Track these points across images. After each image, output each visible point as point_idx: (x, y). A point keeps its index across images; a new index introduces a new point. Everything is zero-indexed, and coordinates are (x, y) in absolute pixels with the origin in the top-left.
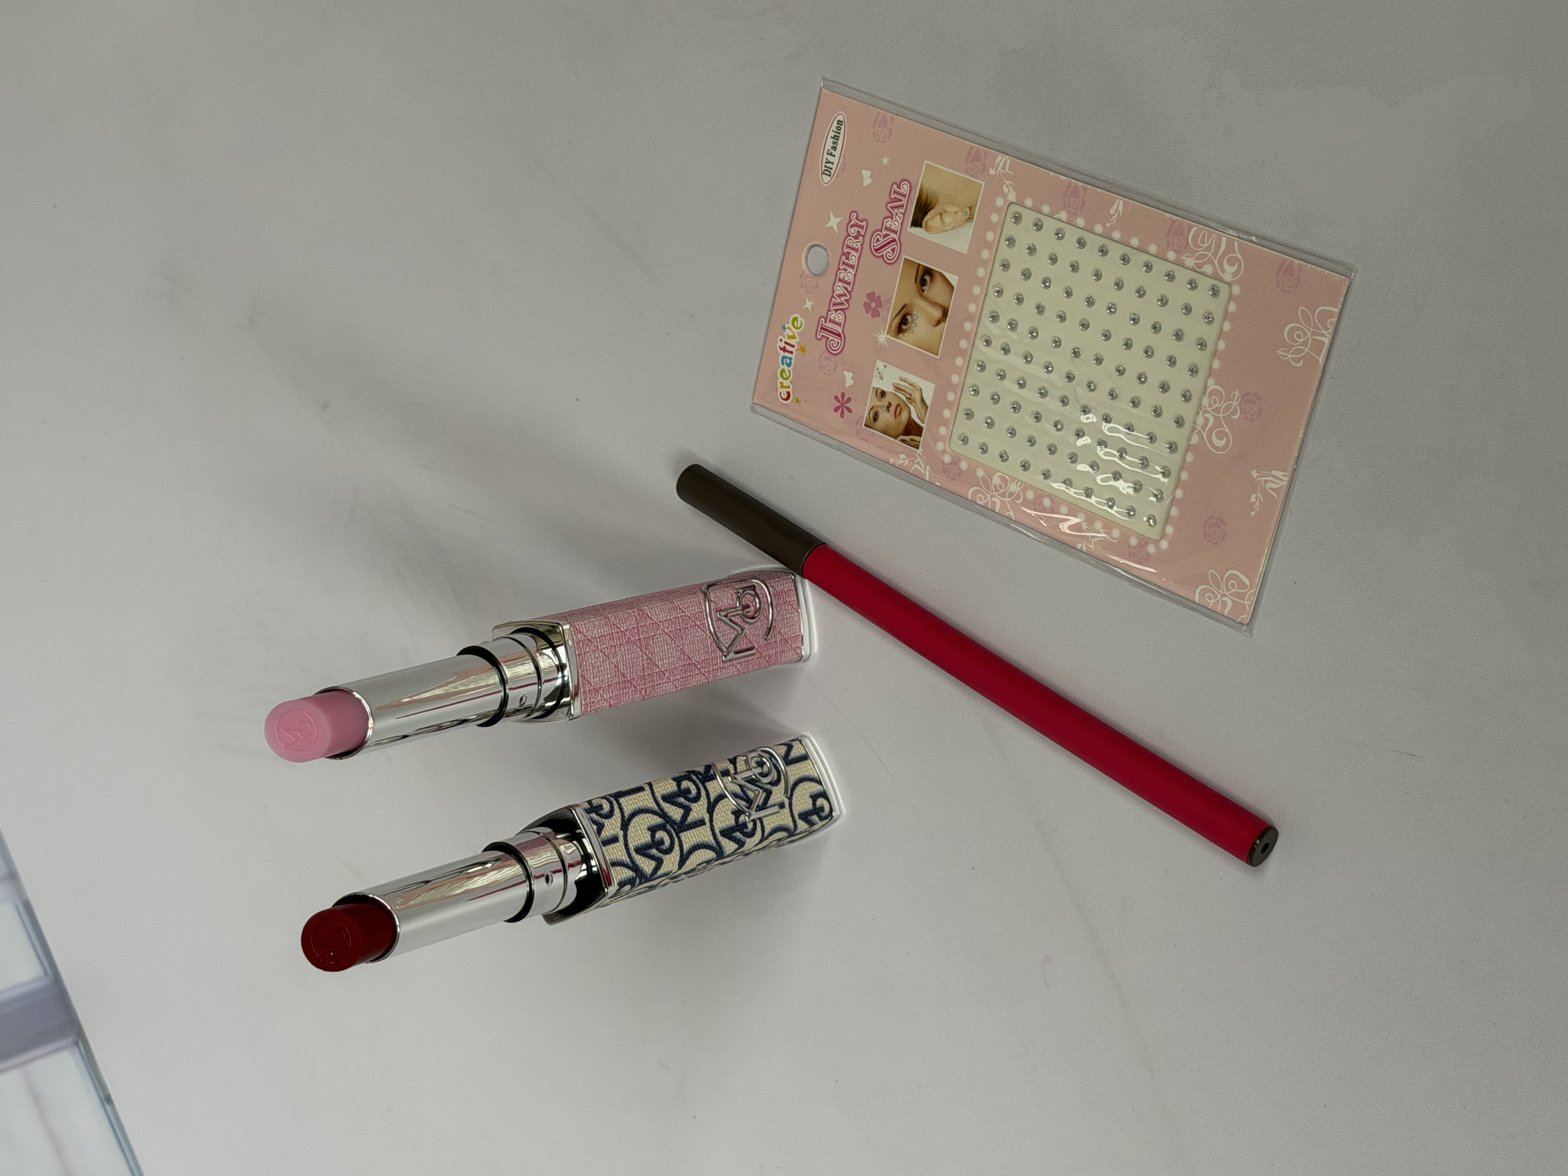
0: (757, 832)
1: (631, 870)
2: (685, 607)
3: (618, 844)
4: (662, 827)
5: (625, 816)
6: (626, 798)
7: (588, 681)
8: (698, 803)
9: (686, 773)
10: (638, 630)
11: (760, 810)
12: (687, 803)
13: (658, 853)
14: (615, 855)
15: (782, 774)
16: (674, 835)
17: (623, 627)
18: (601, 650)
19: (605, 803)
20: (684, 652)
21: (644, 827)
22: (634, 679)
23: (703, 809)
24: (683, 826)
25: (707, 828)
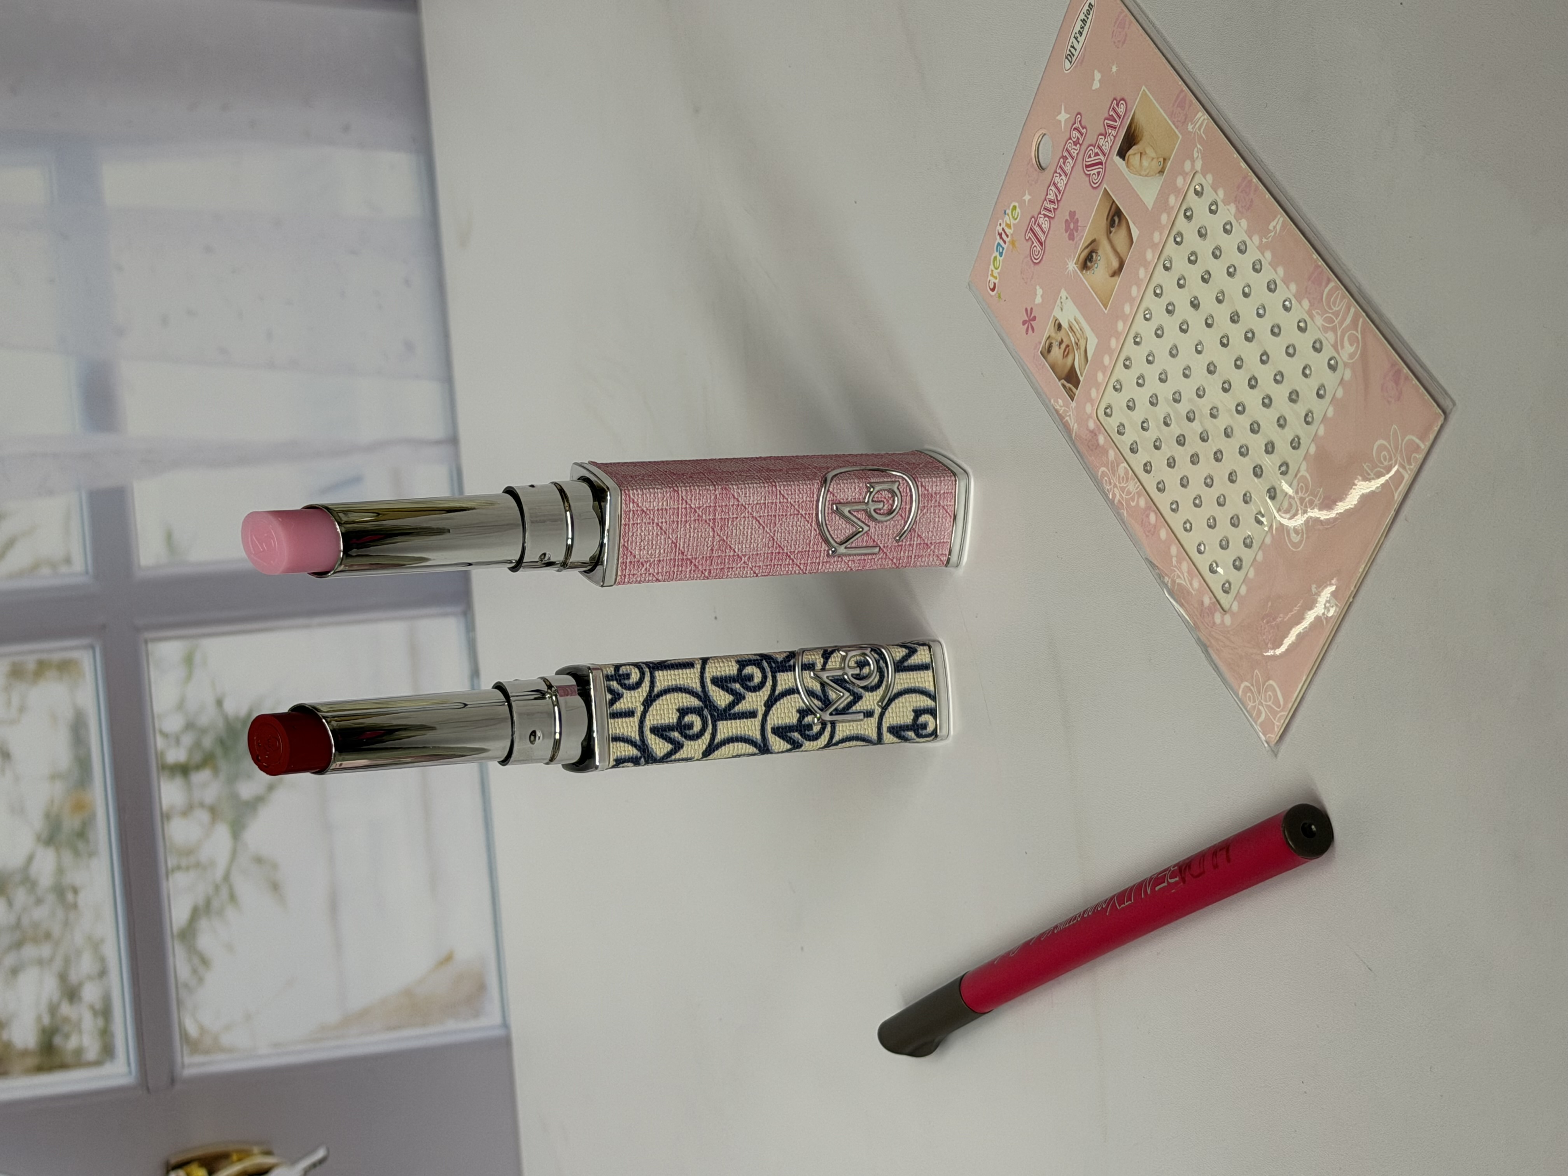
0: (822, 737)
1: (637, 749)
2: (790, 493)
3: (631, 719)
4: (698, 711)
5: (653, 691)
6: (665, 672)
7: (631, 553)
8: (758, 693)
9: (758, 658)
10: (715, 510)
11: (837, 714)
12: (742, 690)
13: (680, 737)
14: (622, 731)
15: (885, 679)
16: (710, 722)
17: (695, 505)
18: (657, 524)
19: (636, 673)
20: (773, 539)
21: (674, 707)
22: (696, 559)
23: (761, 701)
24: (727, 714)
25: (757, 722)
